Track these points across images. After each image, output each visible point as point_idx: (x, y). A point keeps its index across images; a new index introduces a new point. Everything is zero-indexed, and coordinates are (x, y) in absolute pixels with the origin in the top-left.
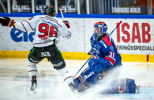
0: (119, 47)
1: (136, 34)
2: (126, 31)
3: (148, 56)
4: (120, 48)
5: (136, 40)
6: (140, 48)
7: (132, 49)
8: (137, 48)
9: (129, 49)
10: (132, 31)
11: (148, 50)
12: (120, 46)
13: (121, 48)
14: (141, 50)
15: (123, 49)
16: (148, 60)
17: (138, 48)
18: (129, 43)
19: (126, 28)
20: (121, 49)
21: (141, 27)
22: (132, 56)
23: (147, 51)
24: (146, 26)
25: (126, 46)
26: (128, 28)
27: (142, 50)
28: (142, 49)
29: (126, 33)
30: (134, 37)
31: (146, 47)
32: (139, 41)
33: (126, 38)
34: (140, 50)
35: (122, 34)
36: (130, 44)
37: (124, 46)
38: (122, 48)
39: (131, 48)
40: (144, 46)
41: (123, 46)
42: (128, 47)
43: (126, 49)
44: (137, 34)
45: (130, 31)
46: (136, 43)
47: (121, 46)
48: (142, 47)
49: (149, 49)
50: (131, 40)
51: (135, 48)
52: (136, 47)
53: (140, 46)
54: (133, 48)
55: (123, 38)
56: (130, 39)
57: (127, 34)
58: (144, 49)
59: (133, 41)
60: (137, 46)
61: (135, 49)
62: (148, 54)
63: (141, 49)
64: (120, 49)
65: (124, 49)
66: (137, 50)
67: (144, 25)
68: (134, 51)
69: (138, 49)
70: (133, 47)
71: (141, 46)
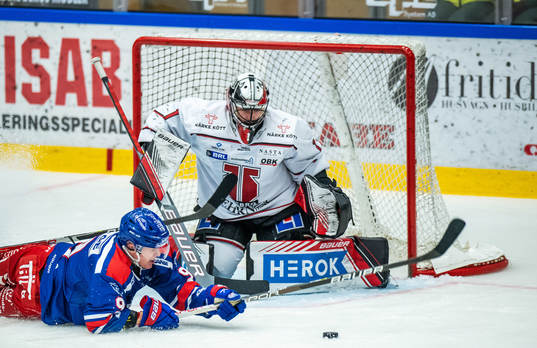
0: (10, 119)
1: (71, 76)
2: (37, 66)
3: (110, 153)
4: (14, 123)
5: (71, 98)
6: (84, 125)
7: (55, 127)
8: (74, 126)
9: (44, 125)
10: (57, 67)
11: (113, 133)
12: (15, 116)
13: (18, 123)
14: (88, 131)
15: (25, 127)
16: (109, 167)
17: (78, 125)
18: (47, 105)
19: (36, 53)
20: (17, 126)
21: (88, 52)
22: (56, 151)
23: (107, 135)
24: (105, 50)
25: (36, 118)
26: (45, 54)
27: (92, 133)
28: (89, 128)
29: (37, 70)
30: (65, 87)
31: (104, 121)
32: (82, 102)
33: (36, 88)
34: (84, 130)
35: (22, 76)
36: (50, 109)
37: (30, 118)
38: (22, 123)
39: (51, 125)
40: (96, 120)
41: (24, 117)
42: (44, 121)
43: (36, 128)
44: (76, 77)
45: (51, 66)
46: (72, 108)
47: (19, 117)
48: (89, 123)
49: (115, 130)
50: (53, 97)
51: (67, 125)
52: (70, 122)
53: (84, 120)
54: (61, 125)
55: (27, 87)
56: (49, 93)
57: (40, 76)
58: (96, 127)
59: (61, 101)
60: (74, 119)
61: (66, 127)
62: (111, 147)
63: (87, 128)
64: (14, 127)
65: (30, 128)
66: (73, 130)
67: (98, 47)
68: (64, 133)
69: (76, 128)
70: (60, 122)
71: (88, 119)
